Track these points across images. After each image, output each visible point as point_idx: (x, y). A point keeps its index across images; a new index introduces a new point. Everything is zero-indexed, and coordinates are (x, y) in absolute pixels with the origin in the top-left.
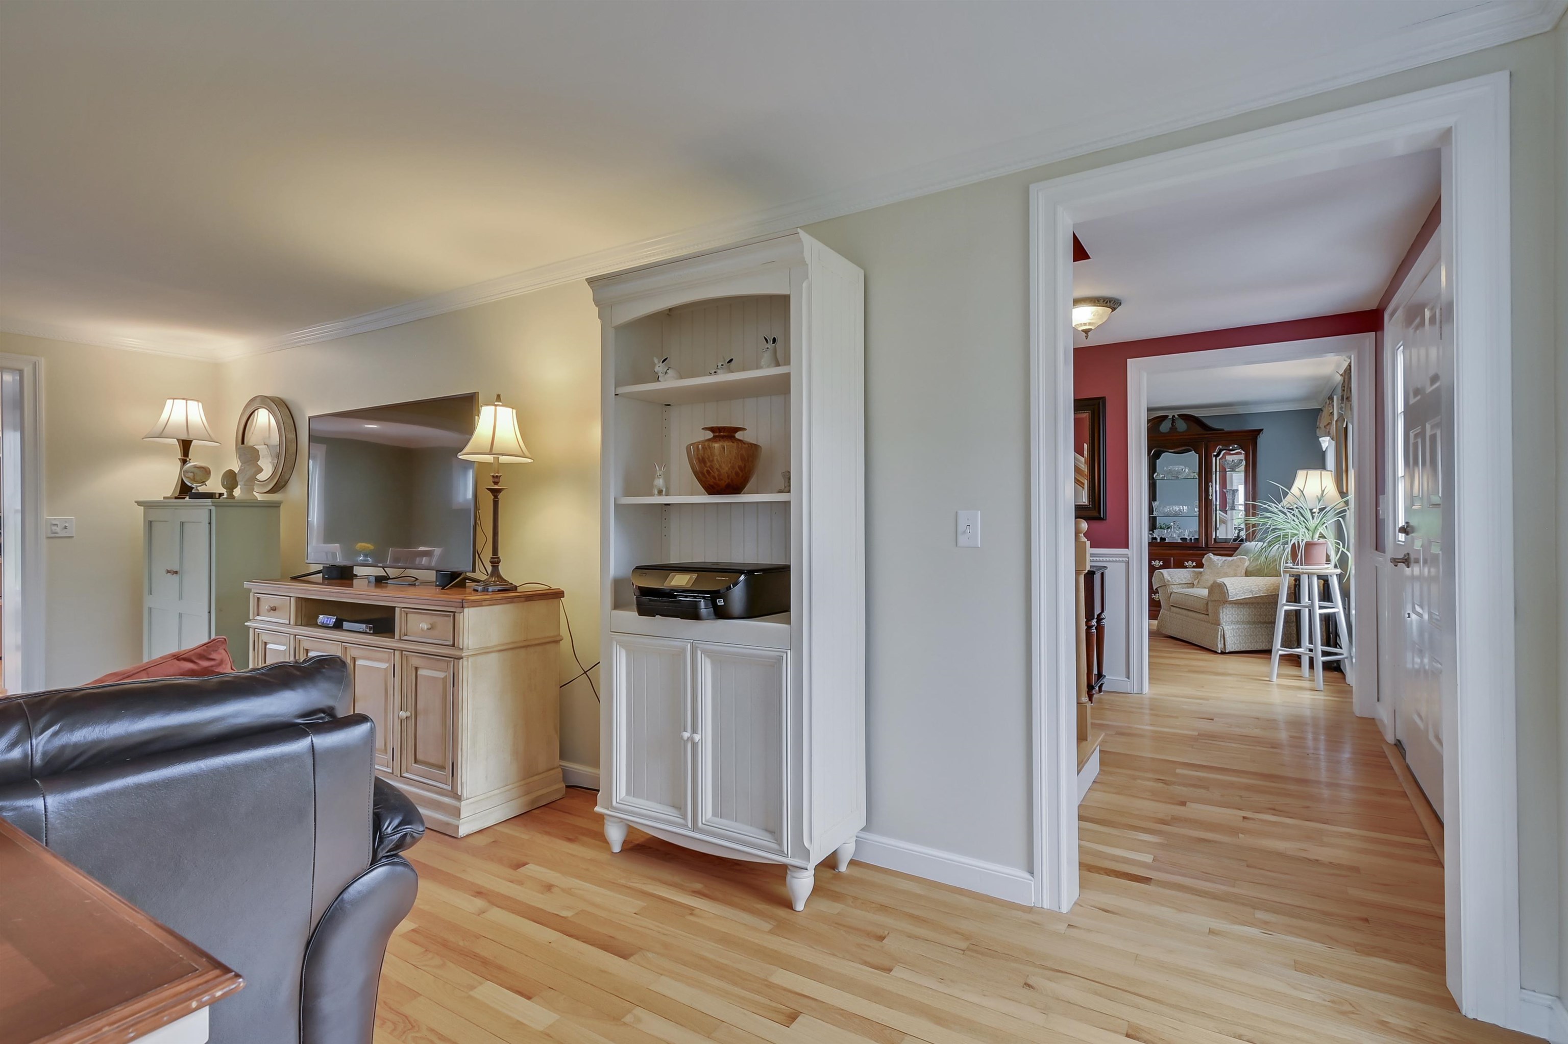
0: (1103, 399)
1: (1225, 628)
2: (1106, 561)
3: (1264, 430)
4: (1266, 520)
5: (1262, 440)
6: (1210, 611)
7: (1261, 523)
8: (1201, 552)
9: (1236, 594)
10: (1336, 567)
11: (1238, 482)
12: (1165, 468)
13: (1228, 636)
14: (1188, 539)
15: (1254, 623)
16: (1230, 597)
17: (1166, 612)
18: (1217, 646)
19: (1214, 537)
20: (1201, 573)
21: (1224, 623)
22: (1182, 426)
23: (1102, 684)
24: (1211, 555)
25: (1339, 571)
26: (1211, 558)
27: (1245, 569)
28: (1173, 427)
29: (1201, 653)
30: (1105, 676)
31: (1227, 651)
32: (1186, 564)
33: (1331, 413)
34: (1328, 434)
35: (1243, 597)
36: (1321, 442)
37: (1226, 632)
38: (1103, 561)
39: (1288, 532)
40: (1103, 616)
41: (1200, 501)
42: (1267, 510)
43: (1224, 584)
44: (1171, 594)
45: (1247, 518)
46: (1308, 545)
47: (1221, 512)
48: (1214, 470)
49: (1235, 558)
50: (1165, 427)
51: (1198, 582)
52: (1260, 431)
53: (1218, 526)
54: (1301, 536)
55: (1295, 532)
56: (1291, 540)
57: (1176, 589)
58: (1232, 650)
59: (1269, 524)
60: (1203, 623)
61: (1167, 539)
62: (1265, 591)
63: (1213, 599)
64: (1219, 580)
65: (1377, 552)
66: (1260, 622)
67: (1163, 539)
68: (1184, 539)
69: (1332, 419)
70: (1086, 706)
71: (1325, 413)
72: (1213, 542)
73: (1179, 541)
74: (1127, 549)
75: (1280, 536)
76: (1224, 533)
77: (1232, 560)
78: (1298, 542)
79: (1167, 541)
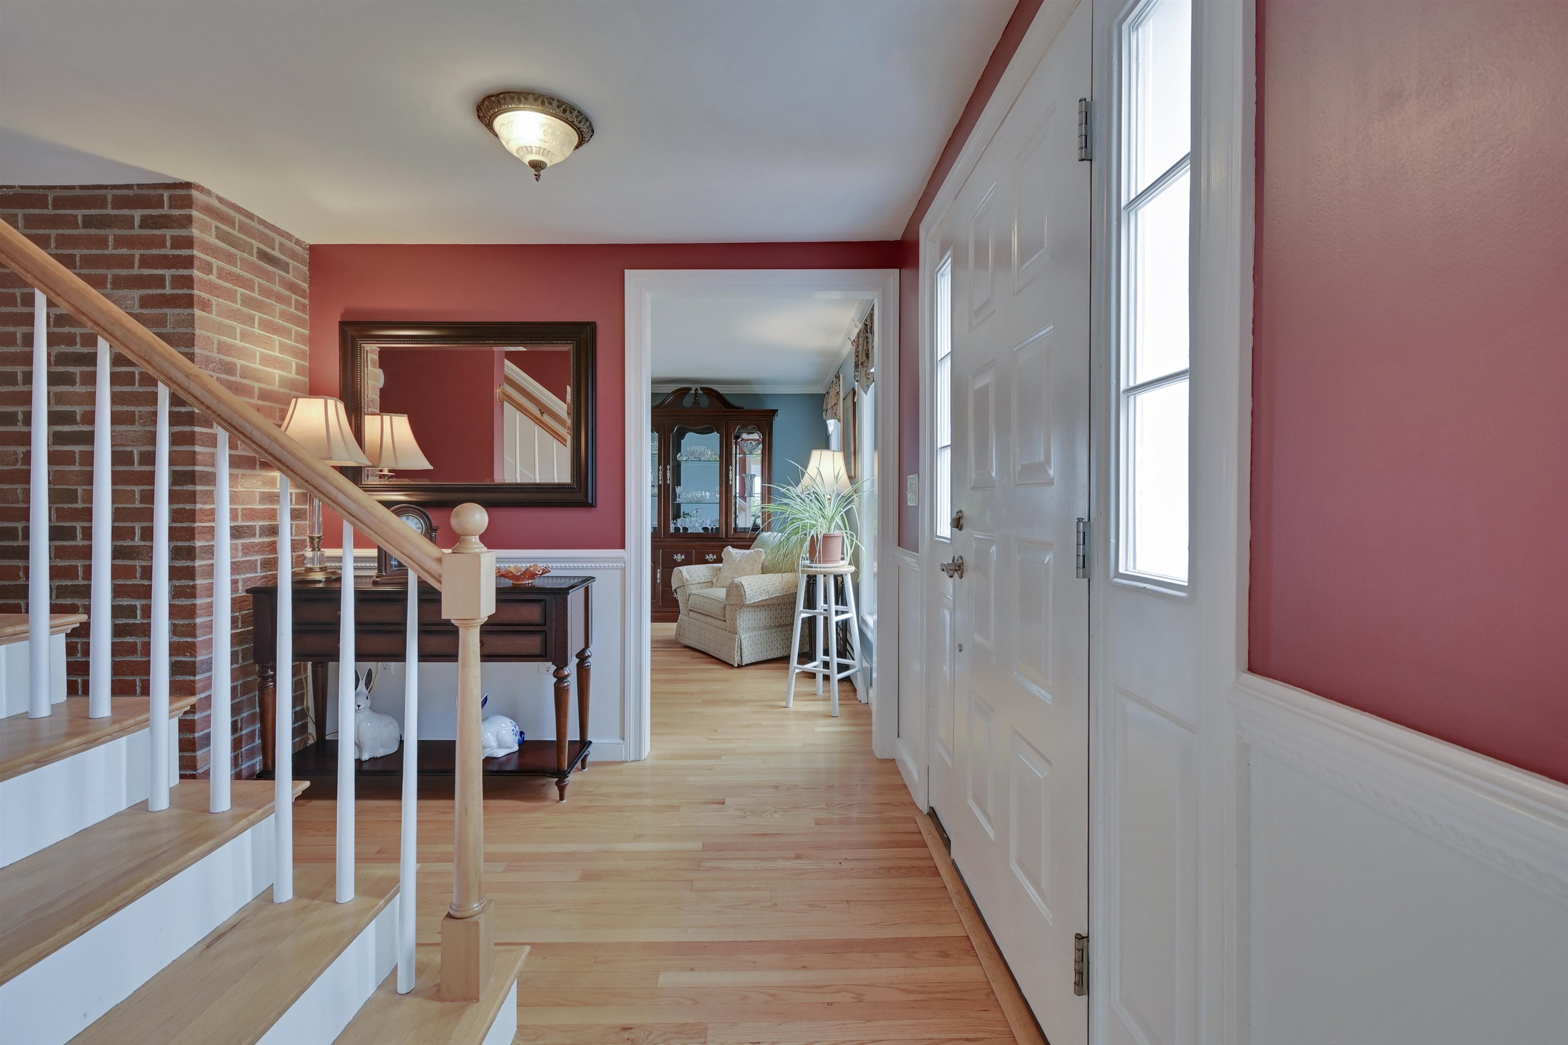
0: (591, 327)
1: (742, 638)
2: (596, 568)
3: (779, 412)
4: (785, 507)
5: (777, 422)
6: (727, 616)
7: (780, 511)
8: (722, 543)
9: (753, 597)
10: (850, 564)
11: (755, 467)
12: (688, 449)
13: (745, 646)
14: (710, 528)
15: (770, 627)
16: (747, 600)
17: (685, 617)
18: (734, 659)
19: (733, 526)
20: (720, 569)
21: (741, 631)
22: (705, 402)
23: (586, 756)
24: (730, 548)
25: (853, 568)
26: (731, 552)
27: (761, 563)
28: (696, 403)
29: (718, 669)
30: (591, 742)
31: (744, 664)
32: (707, 557)
33: (838, 393)
34: (835, 416)
35: (760, 599)
36: (828, 425)
37: (743, 641)
38: (587, 568)
39: (807, 523)
40: (588, 653)
41: (721, 486)
42: (785, 496)
43: (742, 584)
44: (689, 595)
45: (764, 505)
46: (826, 537)
47: (741, 500)
48: (734, 452)
49: (753, 551)
50: (688, 402)
51: (717, 580)
52: (775, 412)
53: (737, 514)
54: (819, 528)
55: (813, 522)
56: (810, 533)
57: (694, 590)
58: (748, 662)
59: (788, 513)
60: (721, 630)
61: (689, 529)
62: (781, 591)
63: (730, 603)
64: (737, 580)
65: (900, 548)
66: (776, 627)
67: (685, 529)
68: (705, 529)
69: (838, 399)
70: (477, 924)
71: (833, 393)
72: (732, 532)
73: (702, 531)
74: (623, 550)
75: (798, 527)
76: (744, 521)
77: (750, 554)
78: (817, 534)
79: (689, 532)
